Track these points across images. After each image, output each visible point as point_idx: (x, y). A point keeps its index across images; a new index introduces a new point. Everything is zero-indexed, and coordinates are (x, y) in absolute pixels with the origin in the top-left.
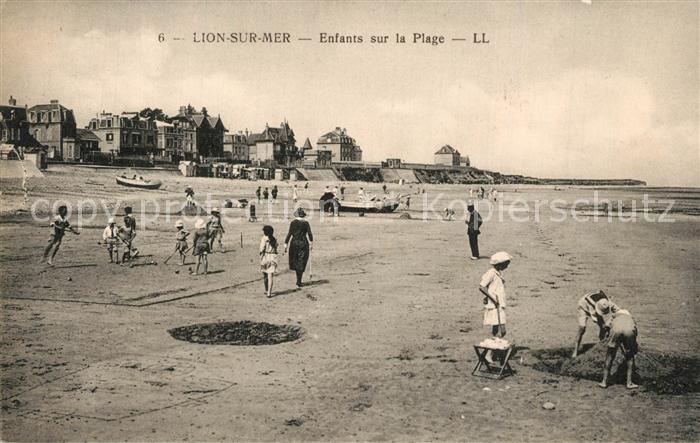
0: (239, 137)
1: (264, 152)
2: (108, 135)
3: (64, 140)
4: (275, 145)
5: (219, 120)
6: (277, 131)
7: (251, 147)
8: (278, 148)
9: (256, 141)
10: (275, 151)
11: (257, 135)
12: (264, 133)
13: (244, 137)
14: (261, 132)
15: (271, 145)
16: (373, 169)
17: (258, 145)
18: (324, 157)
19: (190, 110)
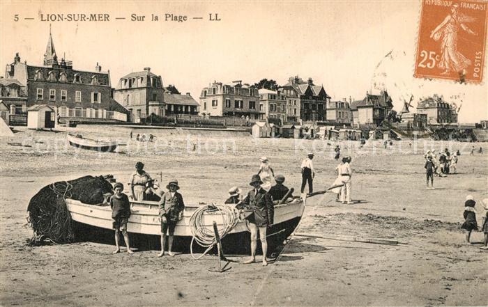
0: (343, 103)
1: (365, 117)
2: (213, 101)
3: (150, 103)
4: (374, 110)
5: (323, 88)
6: (376, 97)
7: (354, 113)
8: (377, 113)
9: (358, 107)
10: (374, 115)
11: (359, 102)
12: (365, 99)
13: (347, 104)
14: (362, 99)
15: (371, 109)
16: (466, 130)
17: (360, 110)
18: (420, 121)
19: (297, 81)
